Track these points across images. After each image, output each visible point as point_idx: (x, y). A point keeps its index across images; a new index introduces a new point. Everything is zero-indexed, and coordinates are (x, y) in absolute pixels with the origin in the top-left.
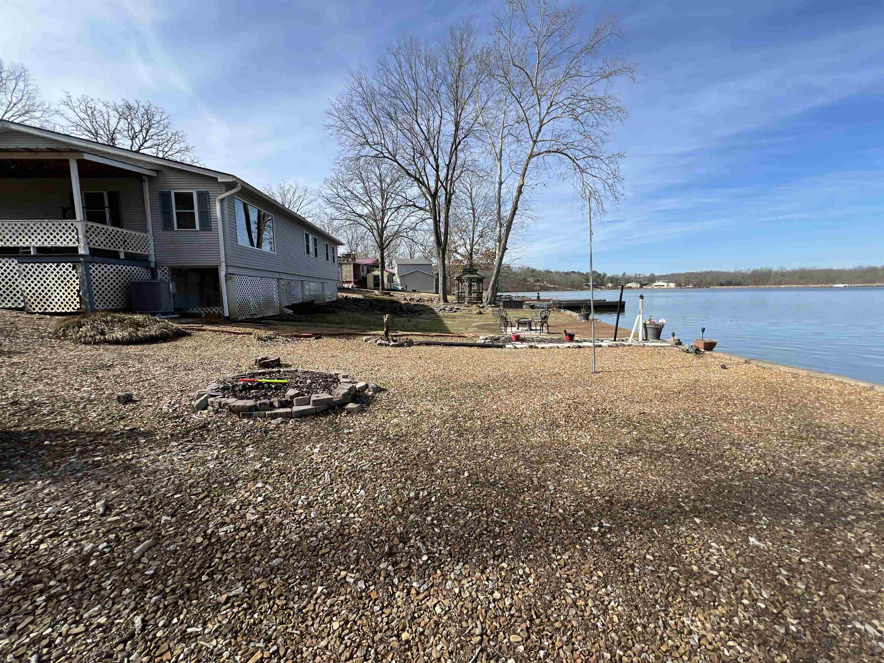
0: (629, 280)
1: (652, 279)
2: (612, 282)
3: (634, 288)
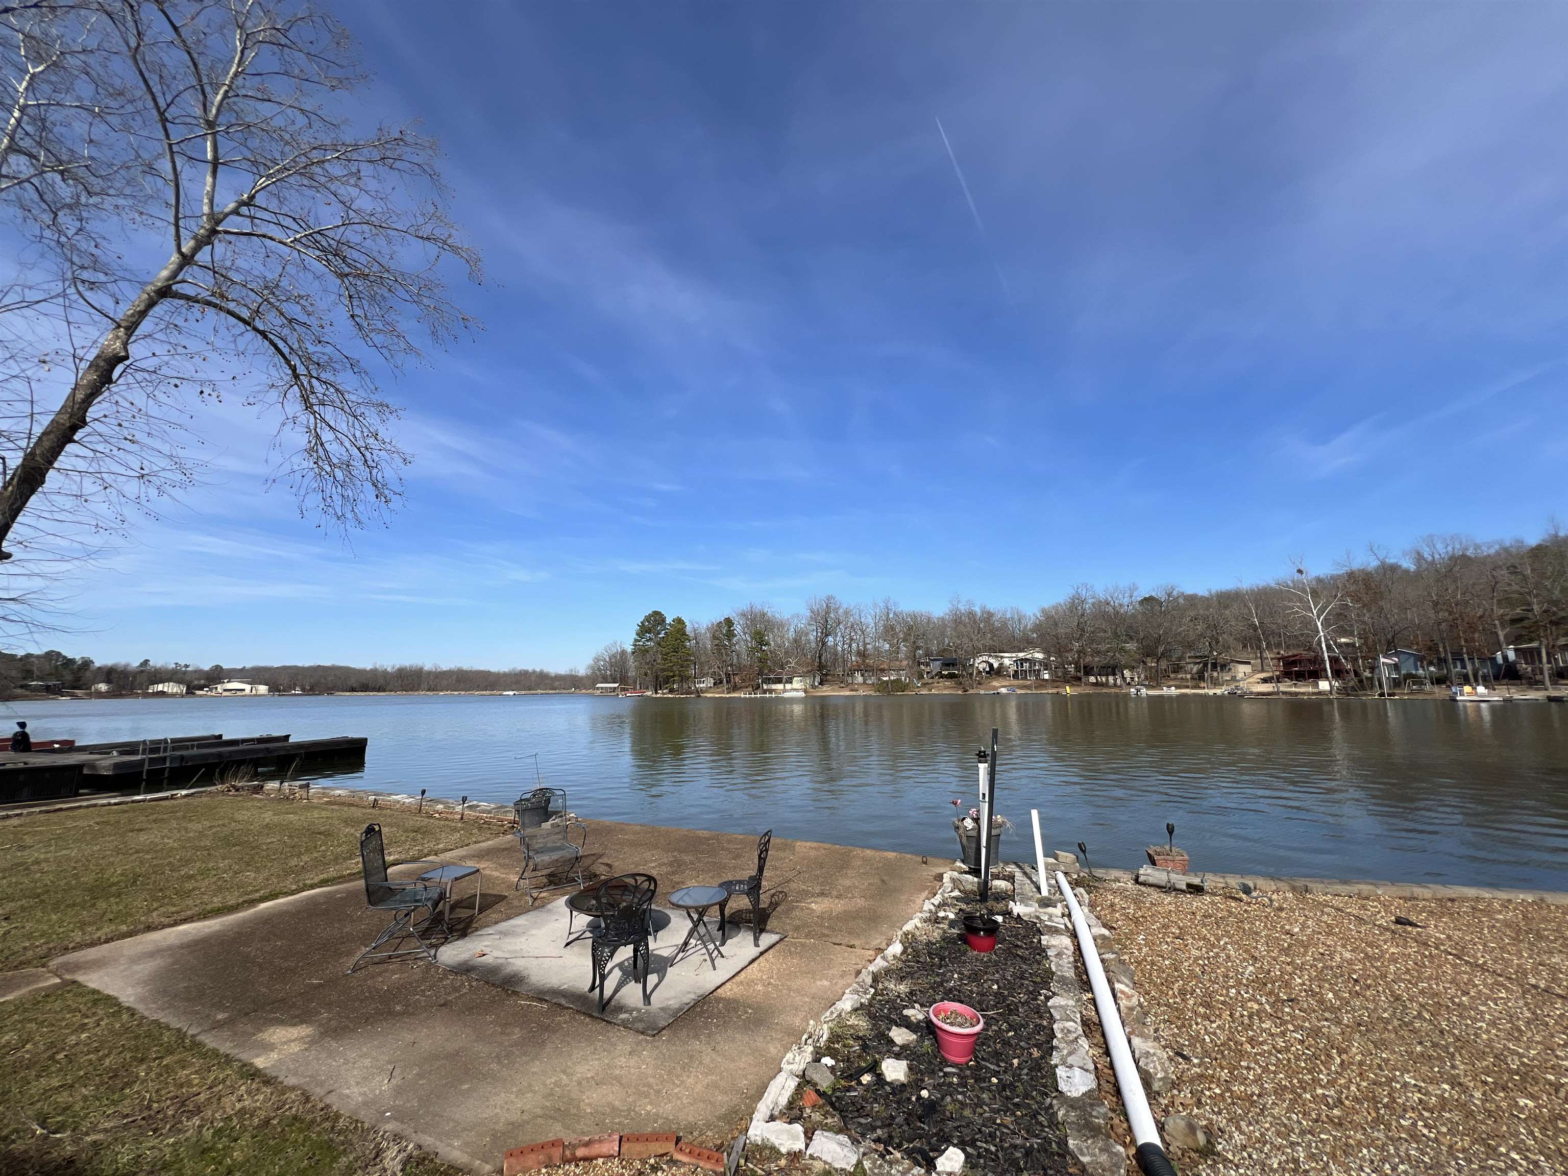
0: (160, 676)
1: (216, 676)
2: (108, 681)
3: (173, 695)
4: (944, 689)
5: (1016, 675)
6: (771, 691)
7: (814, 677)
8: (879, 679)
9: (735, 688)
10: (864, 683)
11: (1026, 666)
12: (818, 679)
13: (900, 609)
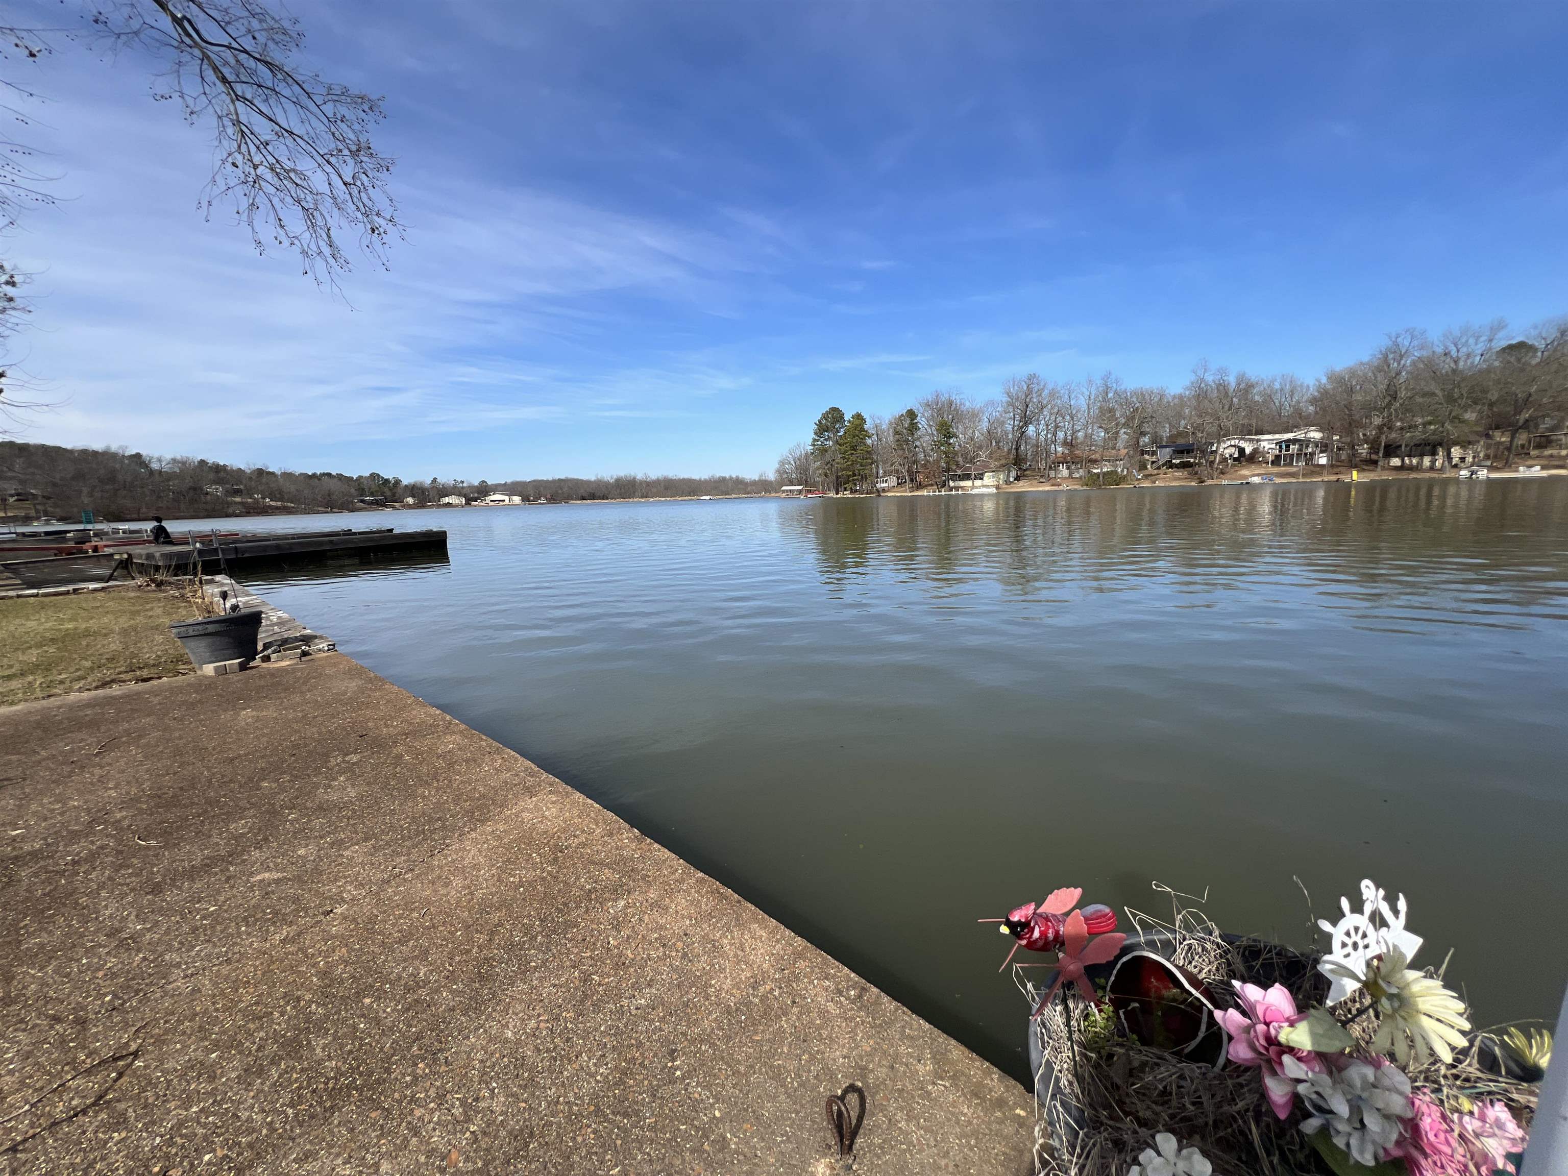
0: (445, 491)
1: (483, 490)
2: (413, 496)
3: (456, 506)
4: (1174, 480)
5: (1276, 461)
6: (957, 488)
7: (1009, 471)
8: (1089, 472)
9: (920, 487)
10: (1070, 476)
11: (1294, 448)
12: (1013, 474)
13: (1123, 387)
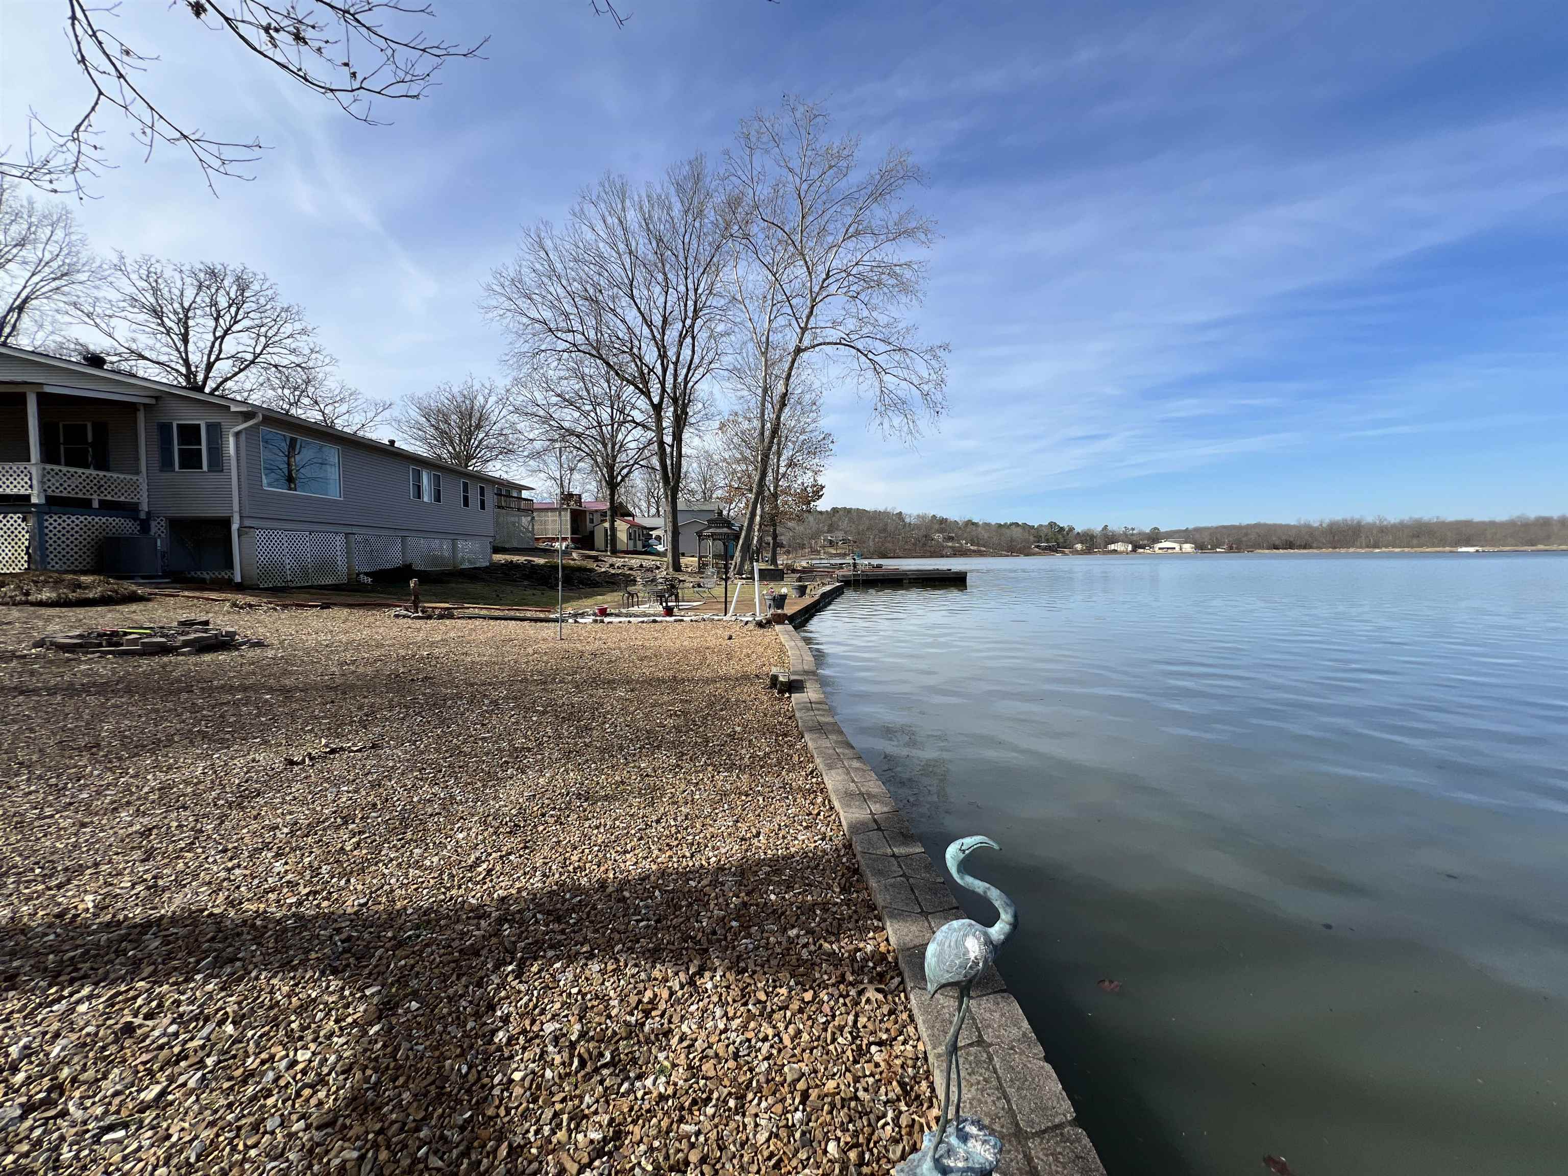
0: (1113, 539)
1: (1155, 537)
2: (1082, 543)
3: (1121, 553)
